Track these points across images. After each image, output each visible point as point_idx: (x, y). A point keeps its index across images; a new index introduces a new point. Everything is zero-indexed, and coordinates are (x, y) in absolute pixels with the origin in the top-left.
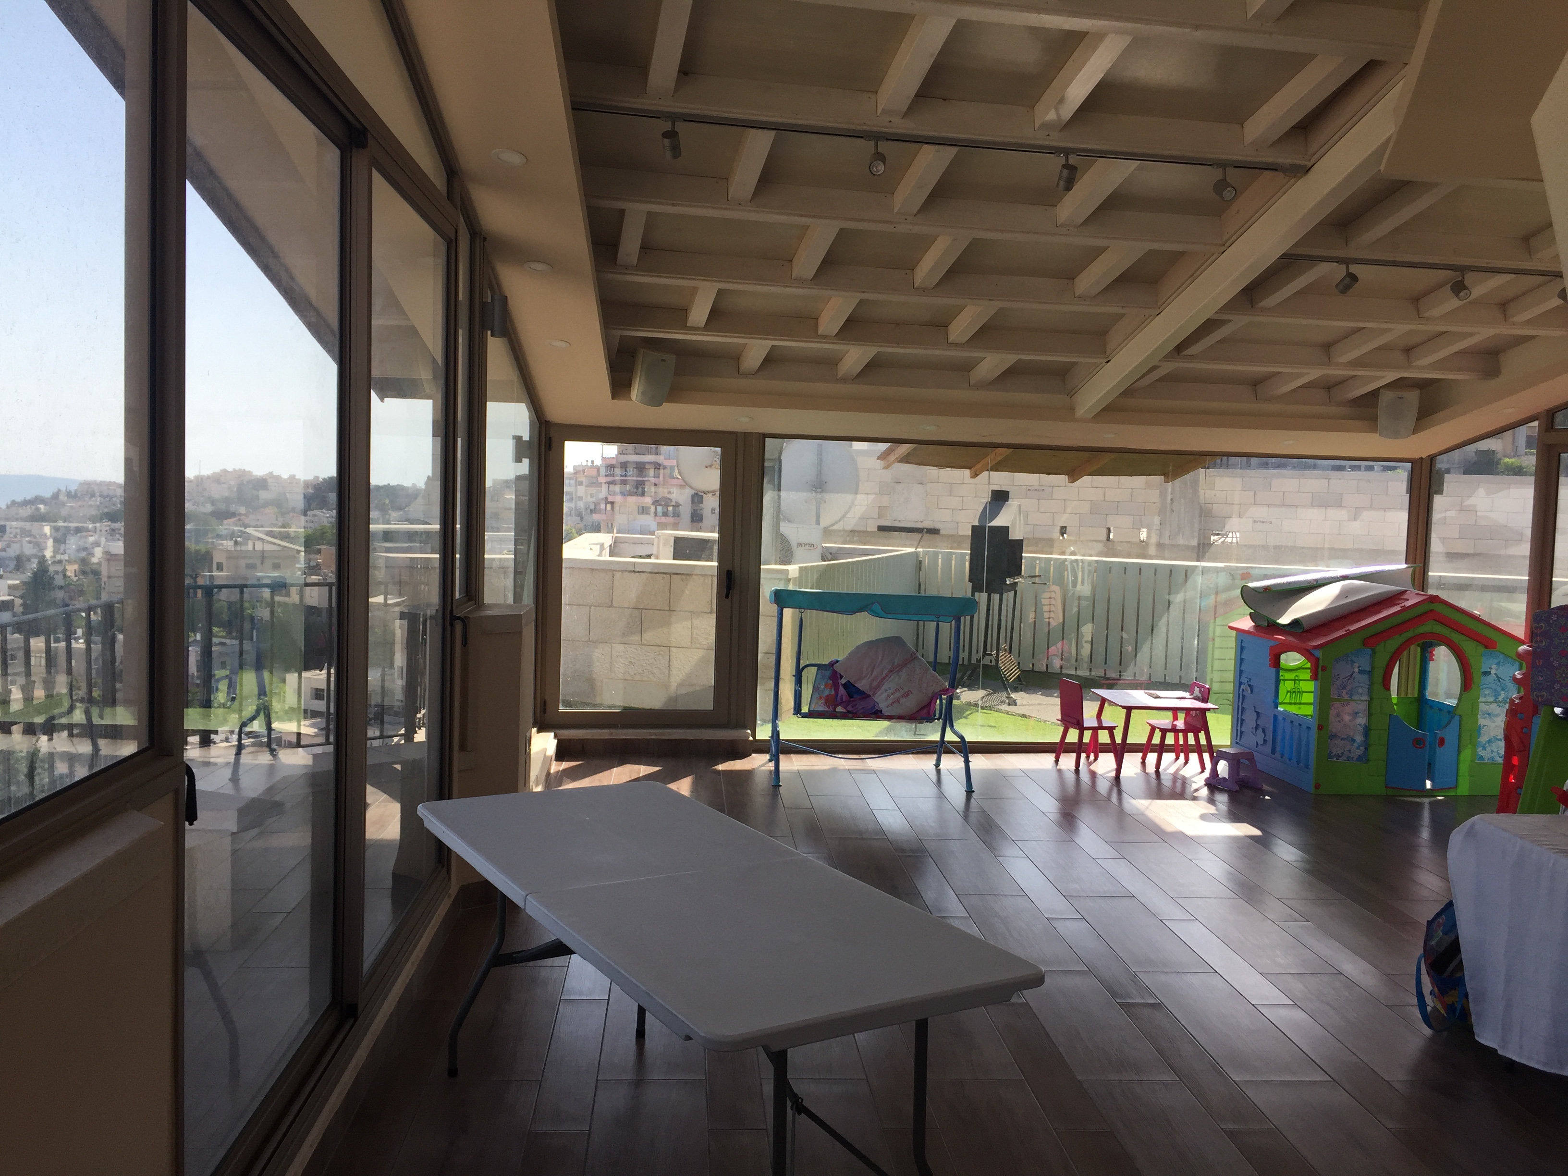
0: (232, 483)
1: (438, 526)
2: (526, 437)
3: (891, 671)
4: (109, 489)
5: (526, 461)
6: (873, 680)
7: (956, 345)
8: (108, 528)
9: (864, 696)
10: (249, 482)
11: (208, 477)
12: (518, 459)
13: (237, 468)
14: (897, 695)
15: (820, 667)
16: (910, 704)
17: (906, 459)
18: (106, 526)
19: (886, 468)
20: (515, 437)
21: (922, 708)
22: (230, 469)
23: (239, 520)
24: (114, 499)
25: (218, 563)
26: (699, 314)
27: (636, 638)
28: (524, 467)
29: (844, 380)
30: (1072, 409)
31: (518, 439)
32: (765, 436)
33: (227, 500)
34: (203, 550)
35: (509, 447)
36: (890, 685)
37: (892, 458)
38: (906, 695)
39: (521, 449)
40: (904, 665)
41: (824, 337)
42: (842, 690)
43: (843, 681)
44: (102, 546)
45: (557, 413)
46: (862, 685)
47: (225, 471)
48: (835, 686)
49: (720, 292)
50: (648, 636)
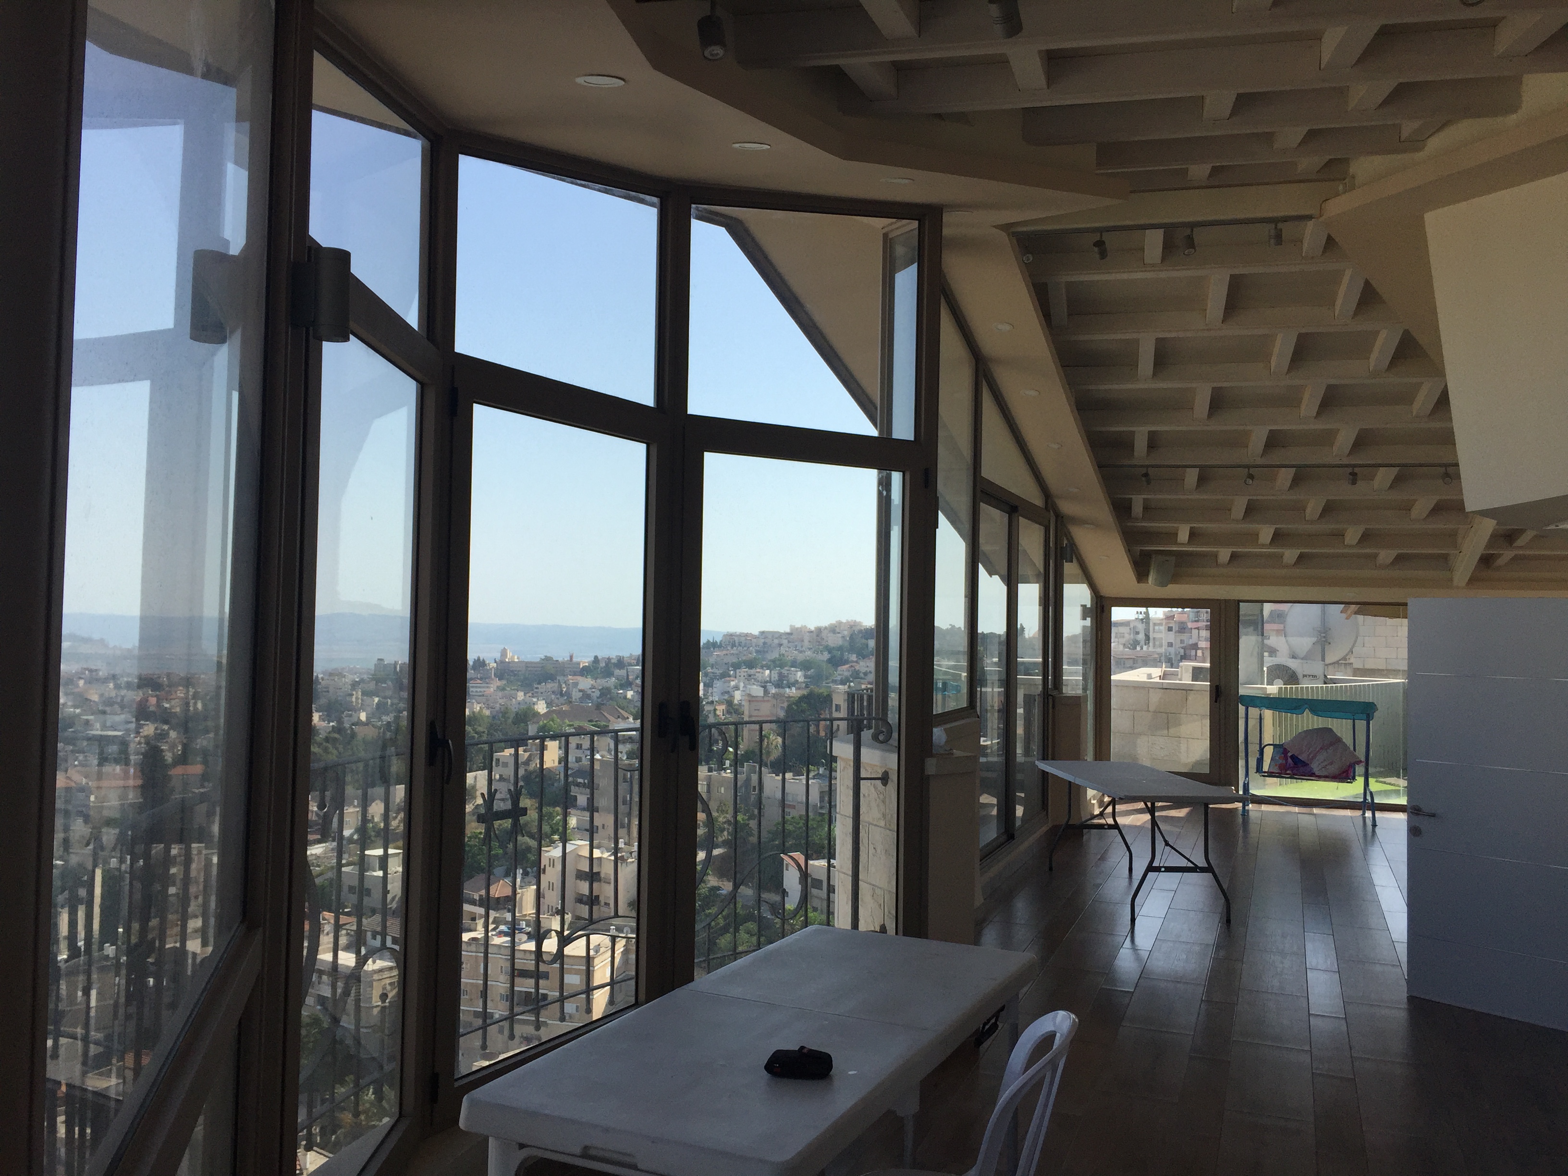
0: (846, 633)
1: (1041, 660)
2: (1089, 606)
3: (1321, 748)
4: (746, 639)
5: (1089, 619)
6: (1310, 754)
7: (1350, 546)
8: (745, 674)
9: (1305, 764)
10: (860, 631)
11: (826, 628)
12: (1084, 618)
13: (850, 620)
14: (1326, 763)
15: (1275, 746)
16: (1333, 769)
17: (1357, 613)
18: (744, 672)
19: (1347, 619)
20: (1082, 606)
21: (1344, 772)
22: (844, 621)
23: (852, 666)
24: (751, 648)
25: (836, 705)
26: (1183, 535)
27: (1165, 732)
28: (1088, 622)
29: (1287, 566)
30: (1451, 580)
31: (1084, 607)
32: (1239, 601)
33: (840, 648)
34: (825, 694)
35: (1078, 611)
36: (1321, 757)
37: (1349, 612)
38: (1331, 763)
39: (1086, 612)
40: (1331, 744)
41: (1263, 545)
42: (1290, 760)
43: (1289, 754)
44: (741, 689)
45: (1107, 590)
46: (1303, 757)
47: (840, 623)
48: (1286, 758)
49: (1191, 528)
50: (1172, 731)
